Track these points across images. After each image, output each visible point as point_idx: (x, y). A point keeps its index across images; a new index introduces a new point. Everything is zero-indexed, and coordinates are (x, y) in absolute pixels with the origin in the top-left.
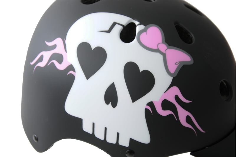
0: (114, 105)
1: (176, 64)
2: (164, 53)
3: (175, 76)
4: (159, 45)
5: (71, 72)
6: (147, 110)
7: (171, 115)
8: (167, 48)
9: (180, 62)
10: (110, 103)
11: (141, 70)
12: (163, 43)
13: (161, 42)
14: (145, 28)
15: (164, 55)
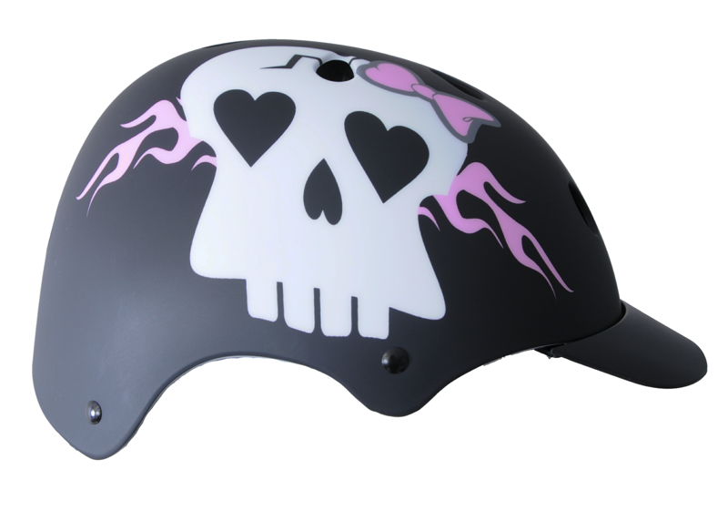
0: (334, 217)
2: (433, 99)
3: (472, 141)
5: (205, 159)
6: (422, 219)
7: (484, 230)
10: (323, 214)
11: (388, 126)
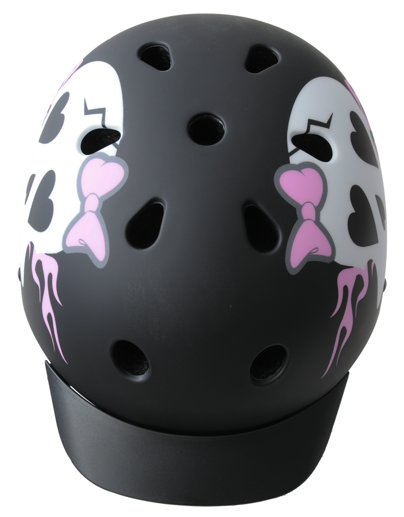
1: (81, 241)
2: (85, 211)
3: (67, 252)
4: (93, 195)
8: (94, 210)
9: (86, 246)
12: (100, 199)
13: (99, 196)
14: (112, 157)
15: (82, 213)
